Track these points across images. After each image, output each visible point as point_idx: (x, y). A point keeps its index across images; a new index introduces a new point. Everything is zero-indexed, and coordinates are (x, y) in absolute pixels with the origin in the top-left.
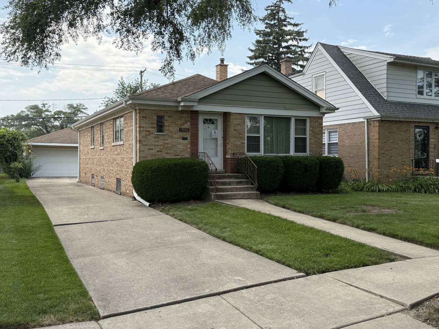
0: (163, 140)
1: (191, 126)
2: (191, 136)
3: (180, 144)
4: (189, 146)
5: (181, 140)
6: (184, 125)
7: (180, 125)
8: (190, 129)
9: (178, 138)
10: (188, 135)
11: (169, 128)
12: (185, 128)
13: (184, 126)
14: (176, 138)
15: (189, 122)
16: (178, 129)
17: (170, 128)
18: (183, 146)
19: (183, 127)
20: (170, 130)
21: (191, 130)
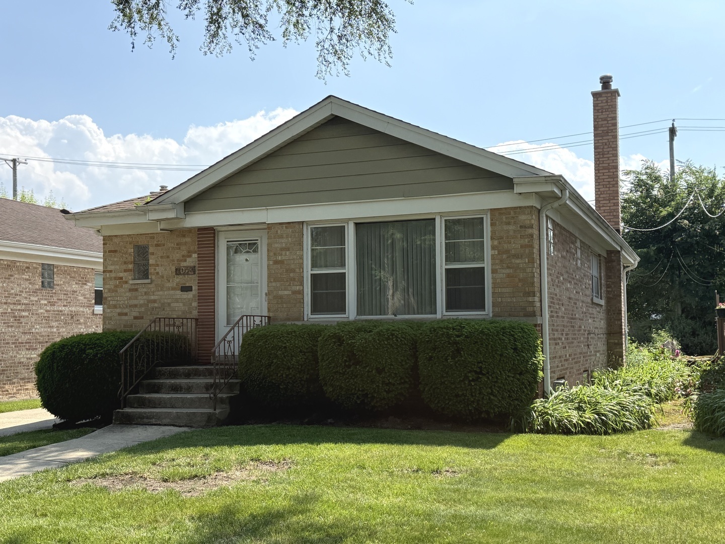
0: (146, 293)
1: (198, 261)
2: (198, 283)
3: (177, 301)
4: (195, 304)
5: (179, 292)
6: (185, 261)
7: (178, 260)
8: (197, 269)
9: (173, 289)
10: (192, 281)
11: (157, 268)
12: (187, 267)
13: (185, 263)
14: (168, 289)
15: (195, 252)
16: (174, 269)
17: (159, 269)
18: (184, 305)
19: (183, 264)
20: (158, 273)
21: (199, 270)
